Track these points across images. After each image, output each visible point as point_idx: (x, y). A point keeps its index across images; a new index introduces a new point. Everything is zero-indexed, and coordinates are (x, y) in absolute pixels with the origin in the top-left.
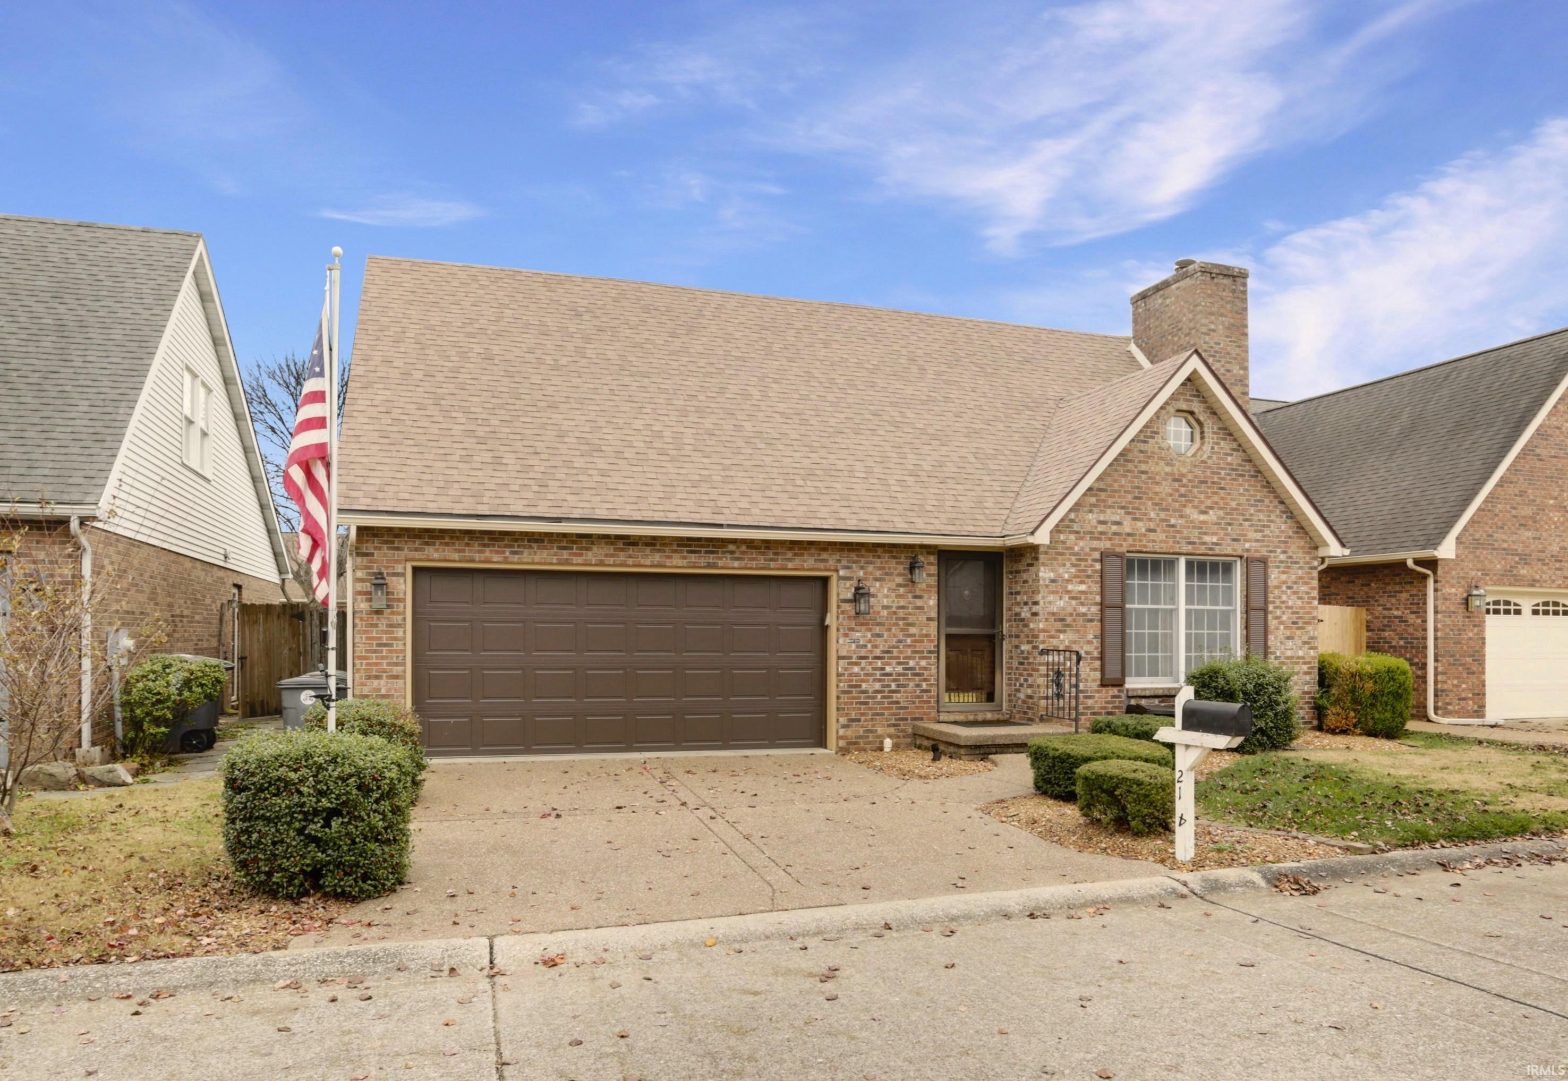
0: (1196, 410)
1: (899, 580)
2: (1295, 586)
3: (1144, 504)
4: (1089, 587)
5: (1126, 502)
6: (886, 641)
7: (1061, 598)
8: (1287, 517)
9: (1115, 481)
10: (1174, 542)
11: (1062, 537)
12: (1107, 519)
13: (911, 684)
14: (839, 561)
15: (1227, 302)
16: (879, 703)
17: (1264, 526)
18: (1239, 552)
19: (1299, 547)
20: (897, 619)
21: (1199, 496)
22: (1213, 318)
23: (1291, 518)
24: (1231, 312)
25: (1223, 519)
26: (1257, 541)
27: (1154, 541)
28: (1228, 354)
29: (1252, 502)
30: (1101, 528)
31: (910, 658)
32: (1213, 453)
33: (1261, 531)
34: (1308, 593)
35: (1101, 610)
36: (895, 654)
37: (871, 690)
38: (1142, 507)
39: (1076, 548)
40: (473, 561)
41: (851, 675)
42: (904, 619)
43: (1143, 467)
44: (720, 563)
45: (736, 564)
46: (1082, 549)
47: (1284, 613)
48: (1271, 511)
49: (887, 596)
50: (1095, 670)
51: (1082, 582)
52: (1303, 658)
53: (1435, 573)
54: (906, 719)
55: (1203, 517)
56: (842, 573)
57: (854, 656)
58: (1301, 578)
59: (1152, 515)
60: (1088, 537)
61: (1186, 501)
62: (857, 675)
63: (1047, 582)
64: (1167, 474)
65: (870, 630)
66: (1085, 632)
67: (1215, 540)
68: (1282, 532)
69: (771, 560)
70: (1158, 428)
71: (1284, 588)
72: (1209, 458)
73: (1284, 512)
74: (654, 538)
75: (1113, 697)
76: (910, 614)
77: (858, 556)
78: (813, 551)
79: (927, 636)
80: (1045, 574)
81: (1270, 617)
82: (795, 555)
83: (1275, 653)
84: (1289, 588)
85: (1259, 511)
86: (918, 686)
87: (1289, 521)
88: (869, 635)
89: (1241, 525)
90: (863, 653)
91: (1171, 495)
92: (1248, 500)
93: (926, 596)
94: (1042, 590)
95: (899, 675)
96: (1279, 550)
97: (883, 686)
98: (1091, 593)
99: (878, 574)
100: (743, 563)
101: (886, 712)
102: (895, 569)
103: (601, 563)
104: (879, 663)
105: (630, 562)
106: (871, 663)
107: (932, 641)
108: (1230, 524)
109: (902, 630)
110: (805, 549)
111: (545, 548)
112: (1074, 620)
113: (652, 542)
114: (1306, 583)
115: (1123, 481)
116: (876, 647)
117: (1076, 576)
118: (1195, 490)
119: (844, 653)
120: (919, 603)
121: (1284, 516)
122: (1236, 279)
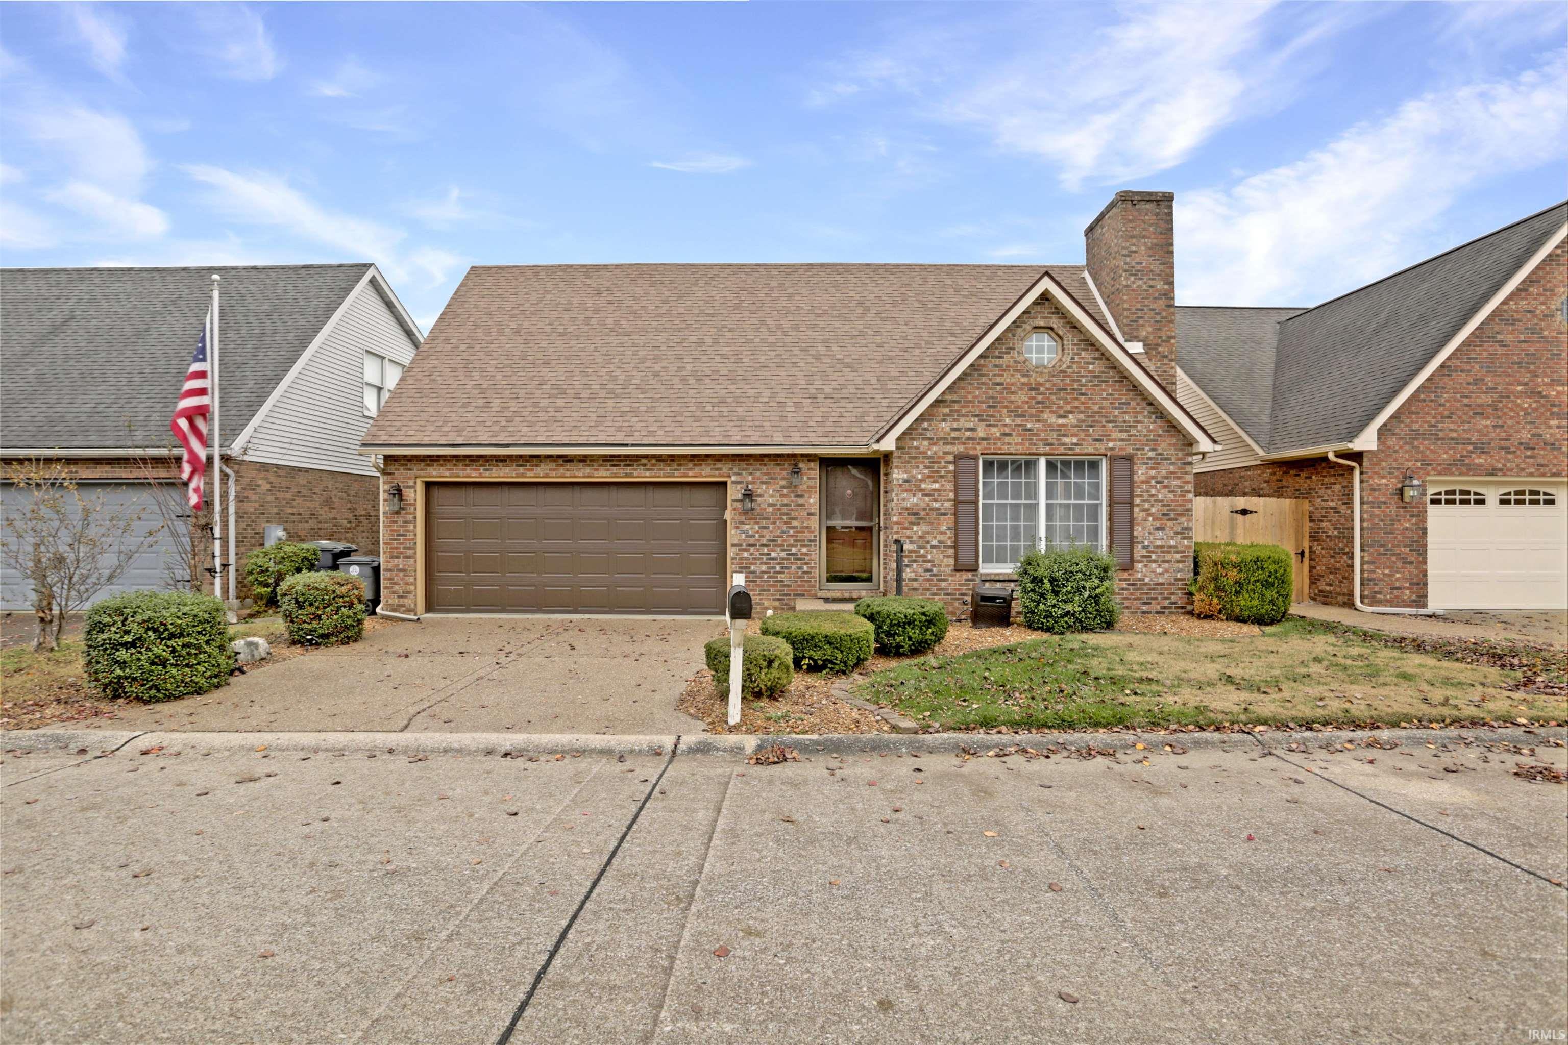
0: (1055, 326)
1: (783, 483)
2: (1166, 481)
3: (999, 412)
4: (943, 485)
5: (980, 411)
6: (771, 532)
7: (914, 495)
8: (1156, 417)
9: (969, 393)
10: (1030, 444)
11: (915, 443)
12: (961, 426)
13: (794, 567)
14: (731, 469)
15: (1151, 225)
16: (765, 581)
17: (1130, 426)
18: (1103, 451)
19: (1170, 445)
20: (781, 514)
21: (1057, 402)
22: (1134, 240)
23: (1161, 418)
24: (1154, 233)
25: (1084, 421)
26: (1122, 440)
27: (1009, 444)
28: (1152, 271)
29: (1117, 405)
30: (954, 434)
31: (793, 546)
32: (1073, 363)
33: (1126, 431)
34: (1181, 487)
35: (955, 505)
36: (779, 543)
37: (758, 571)
38: (998, 415)
39: (929, 453)
40: (459, 477)
41: (741, 559)
42: (787, 514)
43: (998, 380)
44: (635, 473)
45: (648, 474)
46: (935, 453)
47: (1152, 506)
48: (1137, 413)
49: (772, 496)
50: (948, 557)
51: (935, 482)
52: (1175, 547)
53: (1361, 465)
54: (790, 595)
55: (1061, 421)
56: (733, 478)
57: (744, 544)
58: (1172, 473)
59: (1007, 421)
60: (941, 443)
61: (1043, 407)
62: (746, 559)
63: (901, 482)
64: (1023, 384)
65: (758, 523)
66: (939, 524)
67: (1075, 440)
68: (1151, 431)
69: (675, 470)
70: (1014, 344)
71: (1153, 483)
72: (1068, 367)
73: (1153, 413)
74: (585, 456)
75: (967, 580)
76: (792, 510)
77: (747, 465)
78: (709, 462)
79: (807, 527)
80: (897, 475)
81: (1136, 510)
82: (695, 465)
83: (1143, 542)
84: (1158, 482)
85: (1125, 413)
86: (799, 568)
87: (1158, 421)
88: (757, 527)
89: (1104, 426)
90: (752, 541)
91: (1027, 402)
92: (1111, 403)
93: (806, 495)
94: (895, 489)
95: (783, 559)
96: (1147, 448)
97: (769, 568)
98: (945, 491)
99: (765, 478)
100: (653, 473)
101: (772, 589)
102: (779, 474)
103: (547, 476)
104: (766, 550)
105: (568, 474)
106: (758, 550)
107: (812, 532)
108: (1091, 426)
109: (785, 523)
110: (703, 460)
111: (507, 466)
112: (928, 514)
113: (584, 459)
114: (1179, 478)
115: (977, 393)
116: (763, 536)
117: (929, 477)
118: (1054, 397)
119: (736, 542)
120: (800, 501)
121: (1154, 417)
122: (1160, 203)
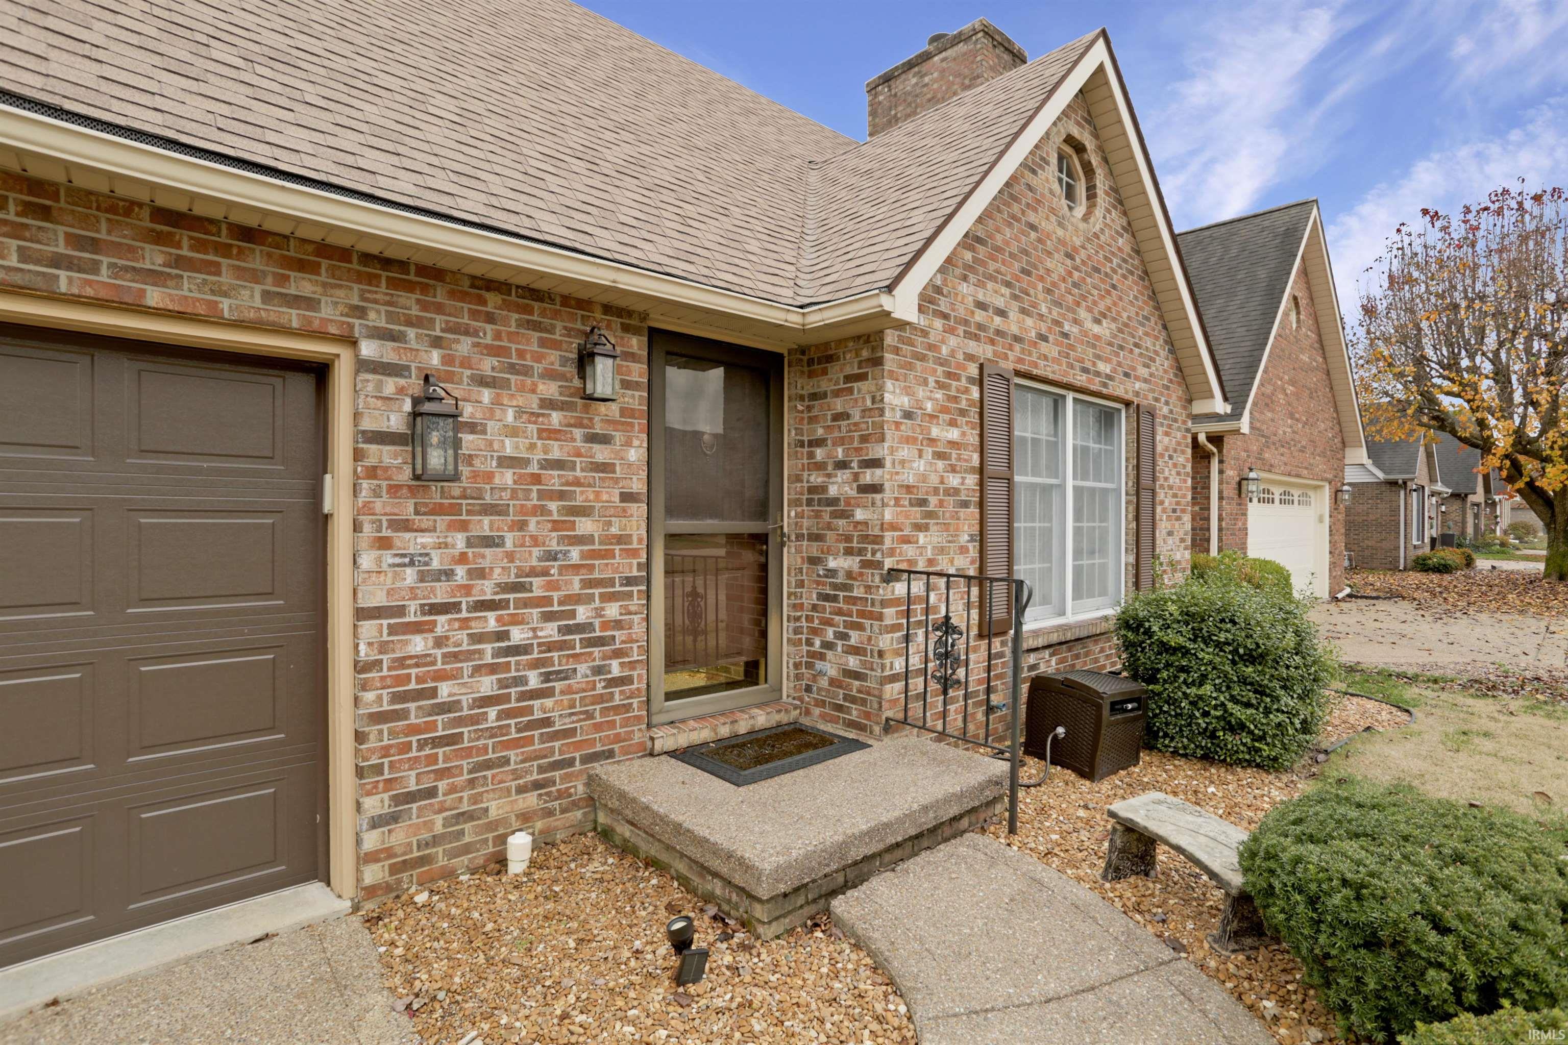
1: (550, 389)
2: (1175, 456)
3: (1034, 286)
4: (964, 434)
5: (1012, 275)
6: (510, 557)
7: (920, 454)
9: (1000, 231)
10: (1067, 366)
12: (987, 300)
13: (583, 669)
14: (360, 312)
16: (492, 733)
17: (1151, 359)
18: (1129, 396)
19: (1178, 398)
20: (542, 495)
21: (1092, 291)
23: (1173, 352)
25: (1115, 337)
26: (1145, 381)
27: (1044, 358)
29: (1141, 318)
30: (979, 316)
31: (578, 599)
33: (1148, 366)
34: (1184, 466)
35: (981, 484)
36: (537, 592)
37: (465, 701)
38: (1032, 291)
39: (945, 350)
41: (401, 662)
42: (561, 495)
43: (1034, 216)
46: (953, 353)
47: (1166, 495)
48: (1156, 337)
49: (513, 432)
50: (969, 606)
51: (953, 423)
53: (1220, 452)
54: (571, 762)
55: (1096, 329)
56: (368, 349)
57: (413, 606)
58: (1178, 443)
59: (1044, 310)
60: (961, 330)
61: (1080, 296)
62: (421, 660)
63: (898, 416)
64: (1060, 239)
65: (463, 526)
66: (958, 528)
67: (1108, 370)
68: (1166, 372)
72: (1101, 231)
73: (1167, 342)
75: (995, 657)
76: (577, 483)
77: (424, 306)
78: (256, 261)
79: (621, 539)
80: (894, 397)
82: (179, 262)
83: (1160, 556)
84: (1170, 457)
85: (1147, 334)
86: (598, 671)
87: (1170, 356)
88: (459, 540)
89: (1131, 351)
90: (441, 593)
91: (1064, 279)
92: (1137, 314)
93: (618, 437)
94: (889, 435)
95: (550, 647)
96: (1163, 400)
97: (502, 684)
98: (966, 447)
99: (487, 365)
101: (513, 755)
102: (538, 358)
104: (491, 621)
106: (465, 623)
107: (634, 553)
108: (1122, 348)
109: (556, 526)
110: (224, 250)
112: (941, 503)
115: (1009, 235)
116: (481, 574)
117: (945, 410)
118: (1089, 280)
119: (376, 598)
120: (601, 454)
121: (1167, 348)
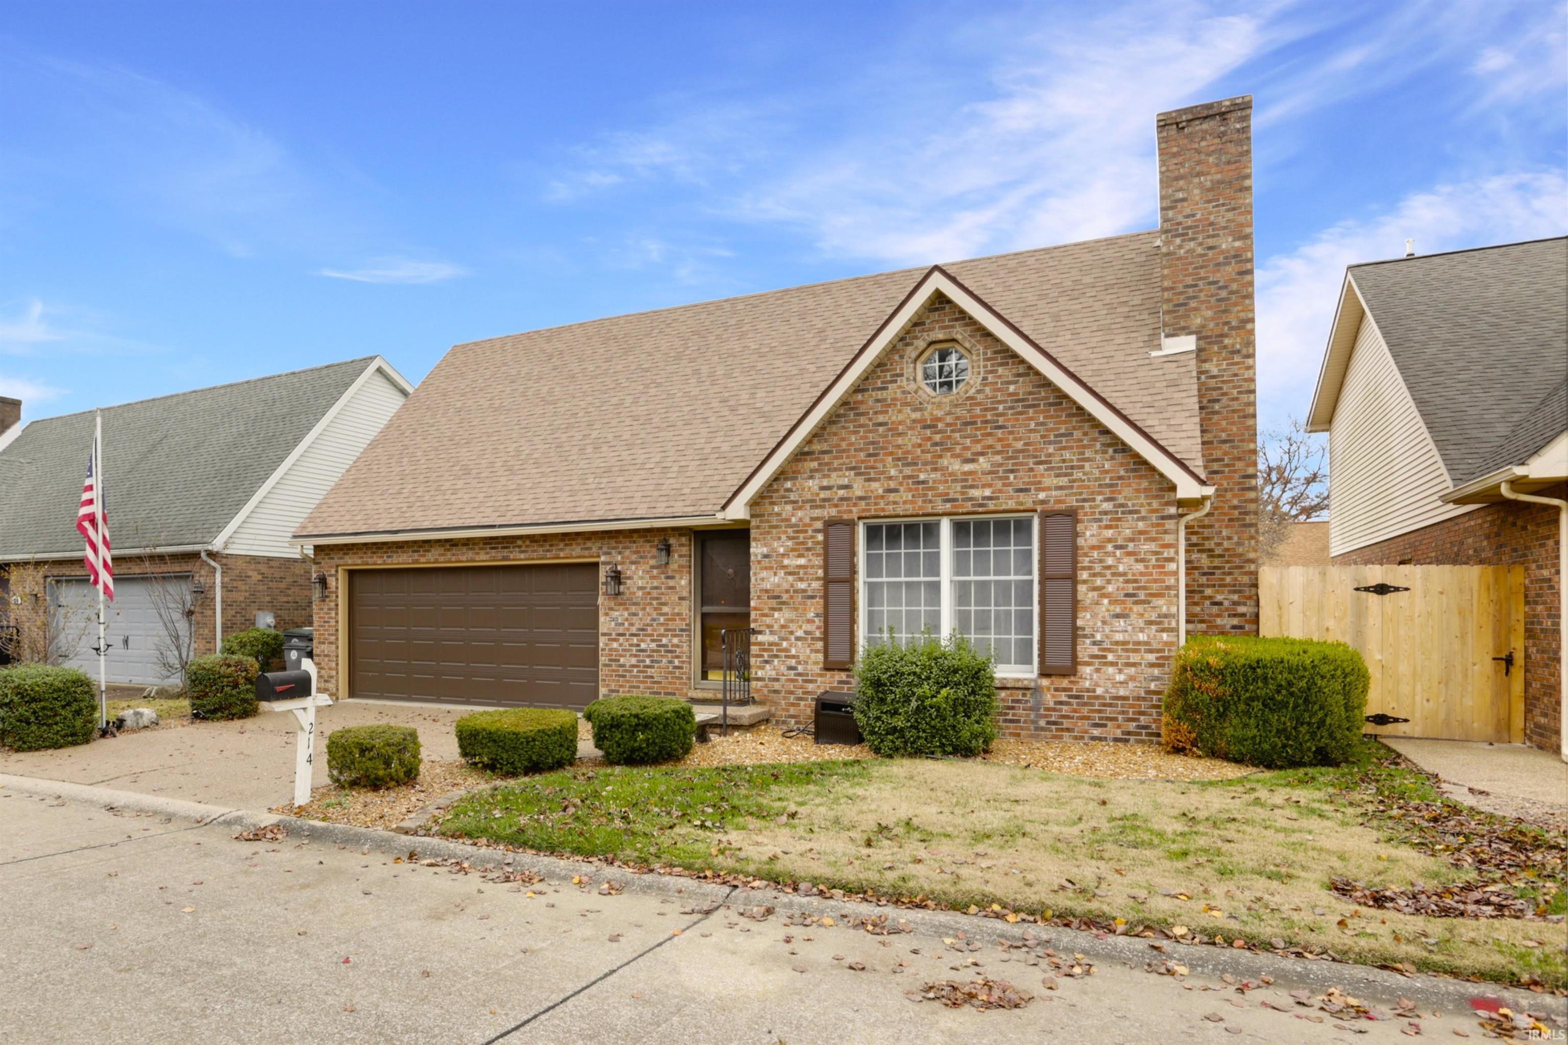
0: (959, 337)
1: (653, 562)
2: (1131, 545)
3: (882, 461)
4: (810, 560)
5: (857, 462)
6: (641, 619)
7: (775, 574)
8: (1115, 451)
9: (843, 439)
10: (924, 502)
11: (776, 509)
12: (832, 483)
13: (664, 660)
14: (601, 548)
15: (1209, 154)
16: (635, 677)
17: (1072, 467)
18: (1029, 505)
19: (1138, 491)
20: (651, 599)
21: (961, 441)
22: (1181, 183)
23: (1124, 451)
24: (1217, 165)
25: (1001, 465)
26: (1061, 488)
27: (895, 503)
28: (1211, 224)
29: (1052, 438)
30: (824, 494)
31: (663, 635)
32: (985, 385)
33: (1066, 475)
34: (1156, 553)
35: (825, 586)
36: (649, 632)
37: (628, 665)
38: (880, 465)
39: (793, 520)
40: (367, 564)
41: (611, 650)
42: (657, 599)
43: (881, 418)
44: (512, 556)
45: (522, 556)
46: (801, 519)
47: (1109, 582)
48: (1084, 447)
49: (642, 578)
50: (817, 651)
51: (800, 556)
52: (1146, 643)
55: (967, 467)
56: (603, 558)
57: (615, 633)
58: (1141, 533)
59: (893, 472)
60: (808, 506)
61: (942, 450)
62: (616, 650)
63: (759, 557)
64: (914, 421)
65: (627, 609)
66: (805, 609)
67: (987, 492)
68: (1107, 472)
69: (548, 551)
70: (902, 369)
71: (1110, 548)
72: (978, 392)
73: (1109, 445)
74: (468, 539)
75: (840, 682)
76: (663, 594)
77: (616, 542)
78: (580, 541)
79: (678, 614)
80: (757, 549)
81: (1082, 588)
82: (566, 545)
83: (1093, 636)
84: (1117, 547)
85: (1064, 448)
86: (670, 662)
87: (1119, 456)
88: (626, 614)
89: (1031, 470)
90: (621, 630)
91: (920, 445)
92: (1043, 437)
93: (677, 576)
94: (753, 567)
95: (653, 651)
96: (1099, 498)
97: (638, 661)
98: (812, 567)
99: (634, 557)
100: (527, 555)
102: (650, 552)
103: (436, 561)
104: (635, 640)
105: (454, 559)
106: (627, 640)
107: (684, 620)
108: (1012, 471)
109: (656, 609)
110: (573, 540)
111: (403, 552)
112: (791, 597)
113: (467, 543)
114: (1154, 540)
115: (853, 438)
116: (632, 625)
117: (793, 550)
118: (958, 435)
119: (607, 631)
120: (671, 583)
121: (1111, 450)
122: (1228, 116)
